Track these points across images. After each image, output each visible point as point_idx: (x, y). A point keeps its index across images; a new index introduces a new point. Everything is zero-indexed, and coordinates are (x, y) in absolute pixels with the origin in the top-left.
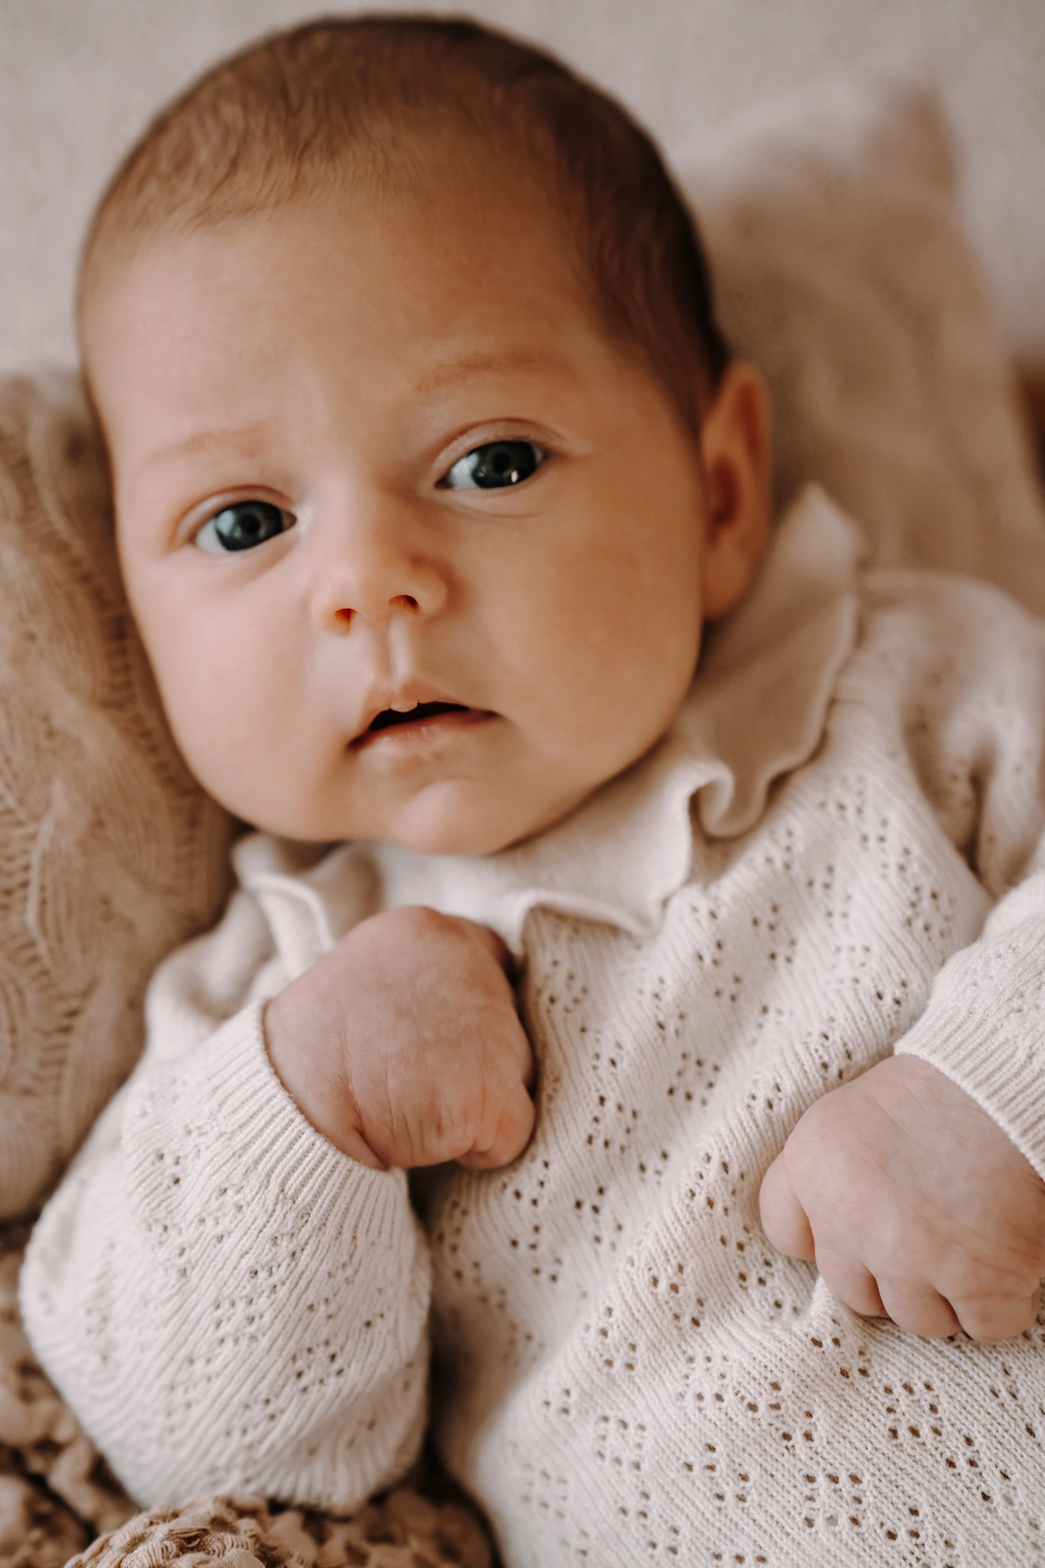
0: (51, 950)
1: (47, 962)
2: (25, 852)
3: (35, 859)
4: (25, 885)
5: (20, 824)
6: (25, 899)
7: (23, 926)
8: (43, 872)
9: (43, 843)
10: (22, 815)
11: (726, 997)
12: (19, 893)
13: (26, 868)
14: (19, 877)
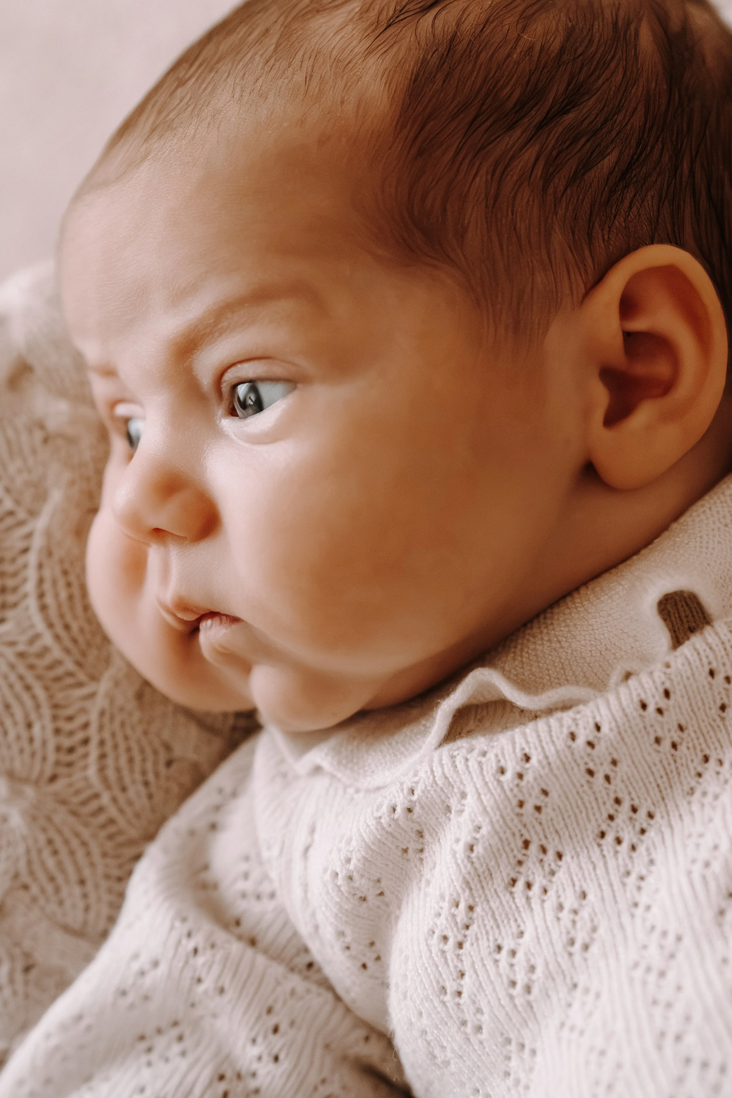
0: (114, 800)
1: (113, 812)
2: (83, 711)
3: (93, 717)
4: (86, 742)
5: (80, 685)
6: (86, 756)
7: (86, 779)
8: (101, 728)
9: (100, 702)
10: (82, 676)
11: (666, 744)
12: (81, 751)
13: (86, 726)
14: (80, 736)
